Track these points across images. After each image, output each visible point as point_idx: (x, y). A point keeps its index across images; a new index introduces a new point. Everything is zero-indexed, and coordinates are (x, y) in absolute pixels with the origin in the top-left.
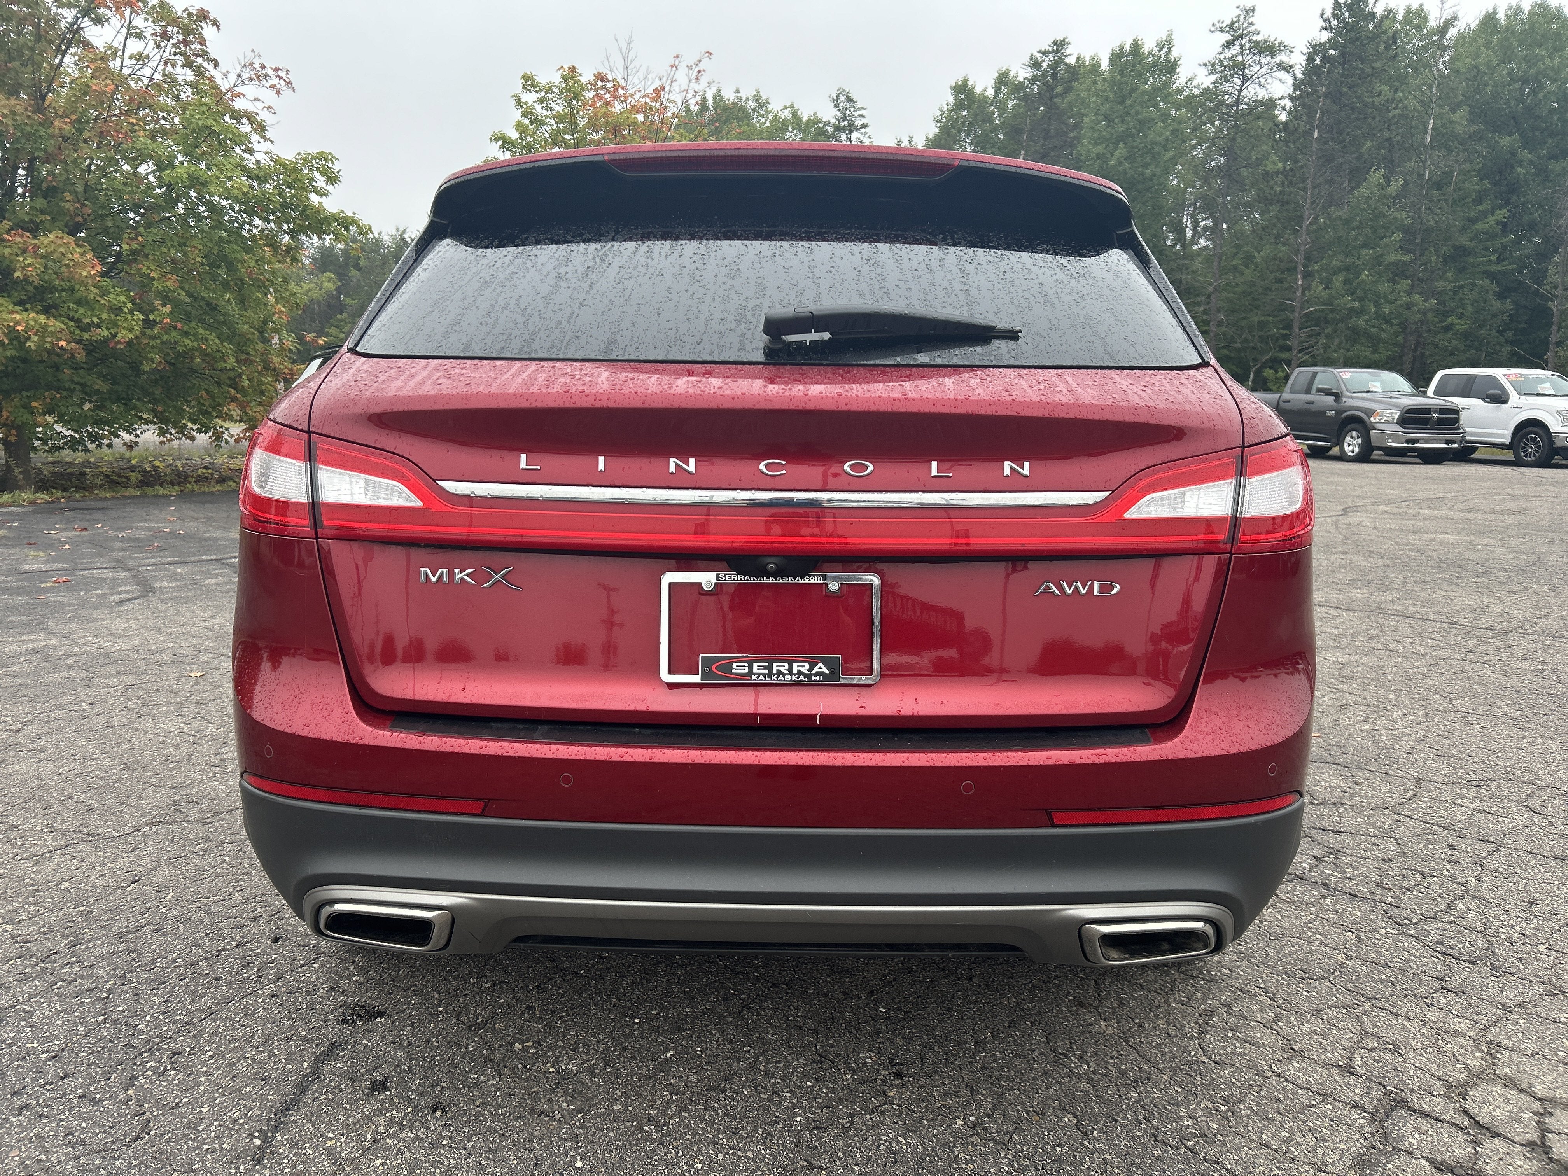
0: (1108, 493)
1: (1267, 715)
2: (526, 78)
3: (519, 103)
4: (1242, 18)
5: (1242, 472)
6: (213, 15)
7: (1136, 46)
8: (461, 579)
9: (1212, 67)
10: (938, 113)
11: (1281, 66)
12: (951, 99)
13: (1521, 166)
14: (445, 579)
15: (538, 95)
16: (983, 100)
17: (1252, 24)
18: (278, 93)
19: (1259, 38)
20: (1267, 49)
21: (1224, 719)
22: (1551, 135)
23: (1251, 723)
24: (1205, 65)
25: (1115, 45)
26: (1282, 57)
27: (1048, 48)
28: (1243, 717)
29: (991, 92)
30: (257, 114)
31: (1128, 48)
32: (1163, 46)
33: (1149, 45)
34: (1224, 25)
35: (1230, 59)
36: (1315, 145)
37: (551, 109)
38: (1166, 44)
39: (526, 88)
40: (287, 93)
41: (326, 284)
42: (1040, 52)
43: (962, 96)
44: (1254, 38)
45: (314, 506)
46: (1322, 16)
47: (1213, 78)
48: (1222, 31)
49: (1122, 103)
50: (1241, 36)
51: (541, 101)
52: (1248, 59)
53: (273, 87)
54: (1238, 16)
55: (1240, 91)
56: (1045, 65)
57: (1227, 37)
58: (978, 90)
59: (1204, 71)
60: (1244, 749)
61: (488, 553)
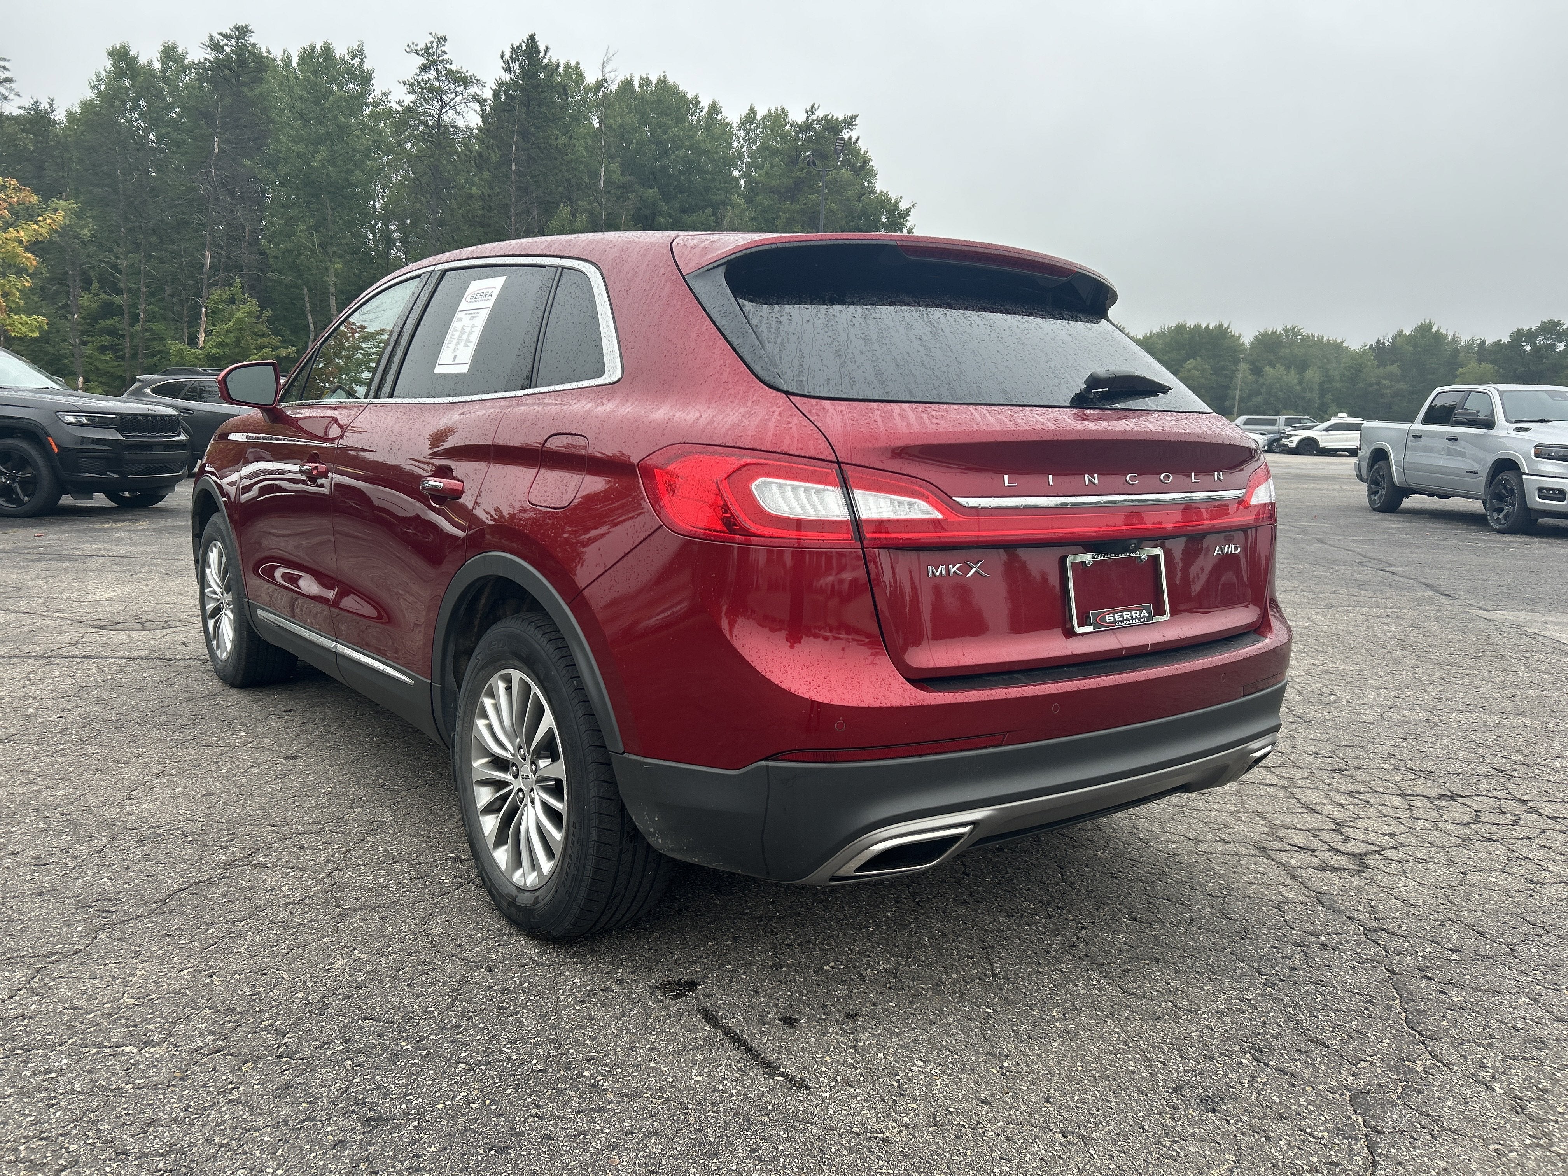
4: (435, 44)
7: (327, 49)
8: (954, 572)
9: (412, 86)
10: (94, 78)
11: (476, 98)
12: (108, 63)
13: (661, 215)
14: (944, 572)
16: (149, 72)
17: (445, 53)
19: (453, 67)
20: (461, 80)
22: (681, 192)
24: (405, 83)
25: (306, 44)
26: (473, 90)
27: (229, 32)
29: (157, 66)
31: (318, 48)
32: (356, 55)
33: (340, 51)
34: (419, 48)
35: (426, 82)
36: (513, 177)
38: (359, 53)
42: (221, 34)
43: (123, 64)
44: (448, 66)
45: (857, 523)
46: (502, 57)
47: (412, 97)
48: (418, 54)
49: (318, 104)
50: (435, 63)
52: (445, 86)
54: (432, 42)
55: (440, 115)
56: (228, 49)
57: (422, 60)
58: (143, 60)
59: (404, 89)
61: (967, 551)
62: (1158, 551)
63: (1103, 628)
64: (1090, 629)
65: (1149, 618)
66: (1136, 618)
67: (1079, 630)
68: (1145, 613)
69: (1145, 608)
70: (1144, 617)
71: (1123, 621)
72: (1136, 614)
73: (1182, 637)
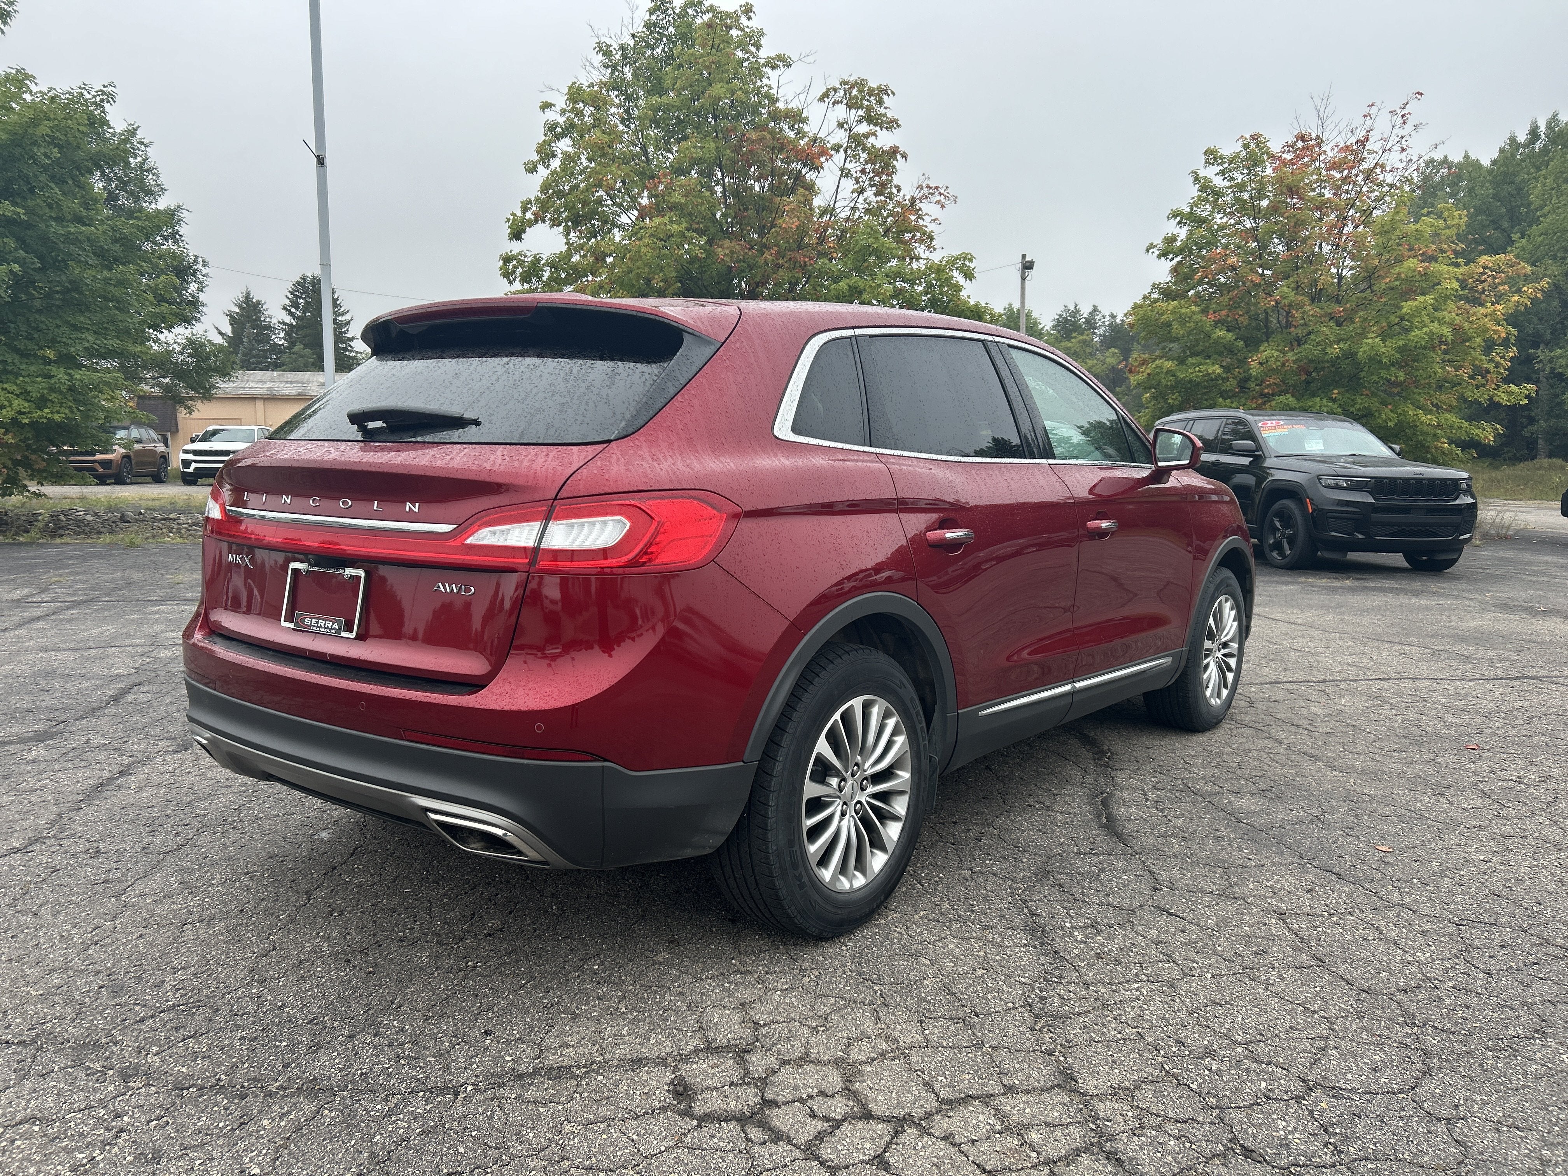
0: (455, 526)
1: (547, 690)
2: (1208, 152)
3: (1197, 179)
5: (548, 517)
6: (902, 149)
15: (1221, 167)
18: (943, 206)
21: (513, 687)
23: (531, 693)
28: (527, 688)
30: (926, 226)
37: (1232, 179)
39: (1208, 163)
40: (950, 205)
41: (1108, 360)
51: (1223, 173)
53: (938, 202)
60: (514, 708)
62: (361, 573)
63: (301, 629)
64: (291, 625)
65: (339, 631)
66: (328, 628)
67: (284, 624)
68: (336, 626)
69: (337, 621)
70: (335, 629)
71: (317, 627)
72: (329, 624)
73: (362, 658)
